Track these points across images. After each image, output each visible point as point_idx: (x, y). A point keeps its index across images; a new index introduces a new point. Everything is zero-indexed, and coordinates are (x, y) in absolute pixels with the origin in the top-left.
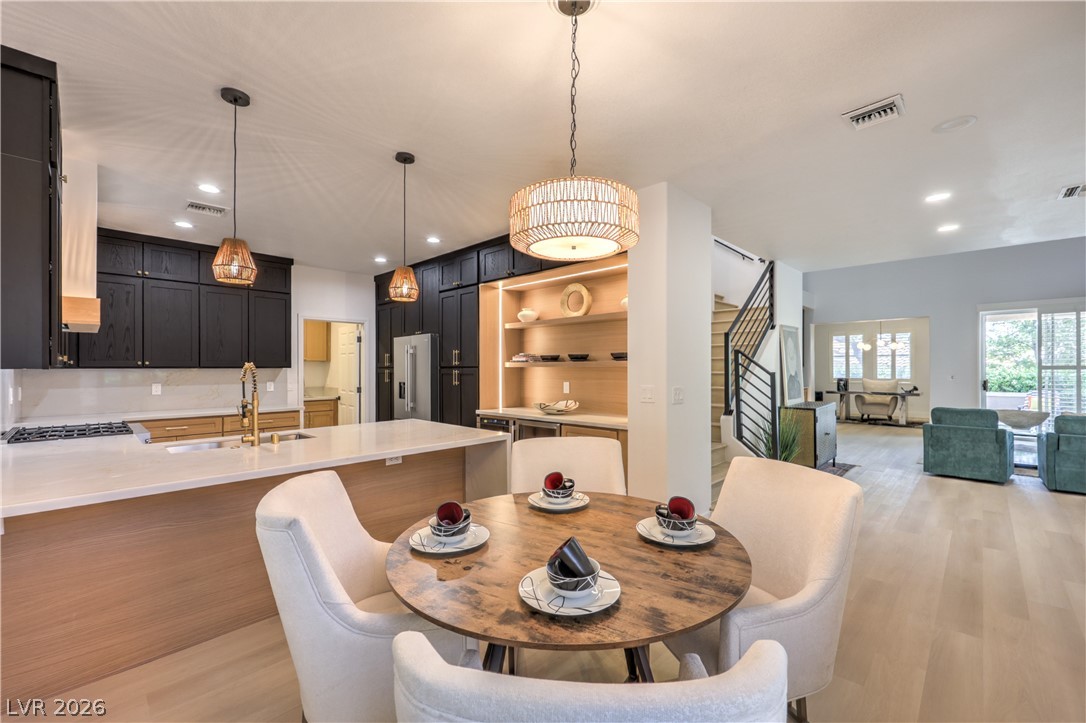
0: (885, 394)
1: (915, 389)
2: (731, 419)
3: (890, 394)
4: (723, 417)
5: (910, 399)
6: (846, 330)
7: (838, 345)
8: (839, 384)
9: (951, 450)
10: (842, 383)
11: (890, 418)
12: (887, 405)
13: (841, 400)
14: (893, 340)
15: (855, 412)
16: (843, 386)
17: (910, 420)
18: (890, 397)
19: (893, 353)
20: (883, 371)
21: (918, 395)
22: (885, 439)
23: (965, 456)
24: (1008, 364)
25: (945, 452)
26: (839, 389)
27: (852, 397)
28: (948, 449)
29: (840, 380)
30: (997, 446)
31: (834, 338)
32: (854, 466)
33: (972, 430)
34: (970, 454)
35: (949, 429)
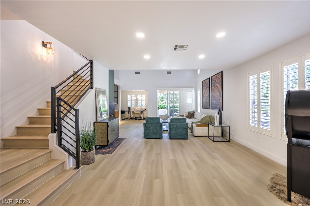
0: (139, 111)
1: (145, 109)
2: (55, 135)
3: (140, 111)
4: (50, 134)
5: (144, 112)
6: (131, 93)
7: (129, 97)
8: (128, 108)
9: (150, 130)
10: (129, 108)
11: (140, 117)
12: (139, 114)
13: (129, 113)
14: (141, 97)
15: (132, 116)
16: (129, 109)
17: (144, 117)
18: (140, 112)
19: (141, 99)
20: (139, 105)
21: (146, 111)
22: (137, 125)
23: (153, 132)
24: (162, 103)
25: (149, 131)
26: (128, 110)
27: (132, 112)
28: (149, 130)
29: (128, 107)
30: (160, 128)
31: (128, 95)
32: (125, 139)
33: (155, 124)
34: (154, 131)
35: (150, 124)
